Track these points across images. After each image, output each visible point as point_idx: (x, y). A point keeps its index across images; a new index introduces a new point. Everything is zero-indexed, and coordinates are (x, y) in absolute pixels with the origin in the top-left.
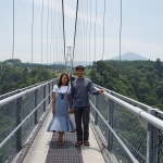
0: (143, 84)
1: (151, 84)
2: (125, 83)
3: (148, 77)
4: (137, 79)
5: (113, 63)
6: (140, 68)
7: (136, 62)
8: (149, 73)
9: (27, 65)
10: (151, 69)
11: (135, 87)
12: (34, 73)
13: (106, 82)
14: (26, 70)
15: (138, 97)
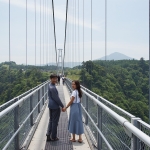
0: (129, 82)
1: (136, 81)
2: (112, 81)
3: (134, 75)
5: (101, 63)
6: (125, 66)
7: (121, 61)
8: (134, 71)
9: (22, 67)
10: (135, 68)
12: (28, 74)
13: (95, 81)
14: (21, 71)
15: (125, 93)
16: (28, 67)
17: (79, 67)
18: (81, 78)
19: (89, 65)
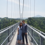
1: (44, 24)
2: (37, 23)
3: (43, 22)
4: (40, 22)
5: (34, 18)
6: (41, 19)
9: (10, 19)
11: (40, 25)
12: (12, 21)
13: (32, 23)
14: (10, 20)
15: (41, 27)
16: (12, 19)
17: (27, 19)
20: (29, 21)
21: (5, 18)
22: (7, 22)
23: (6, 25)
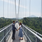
0: (36, 23)
1: (38, 23)
2: (32, 23)
3: (37, 22)
7: (34, 18)
9: (6, 19)
10: (38, 20)
11: (34, 24)
12: (8, 21)
13: (27, 23)
15: (35, 27)
16: (8, 19)
17: (22, 19)
18: (23, 22)
19: (25, 19)
20: (24, 21)
21: (2, 18)
22: (3, 22)
23: (2, 24)
